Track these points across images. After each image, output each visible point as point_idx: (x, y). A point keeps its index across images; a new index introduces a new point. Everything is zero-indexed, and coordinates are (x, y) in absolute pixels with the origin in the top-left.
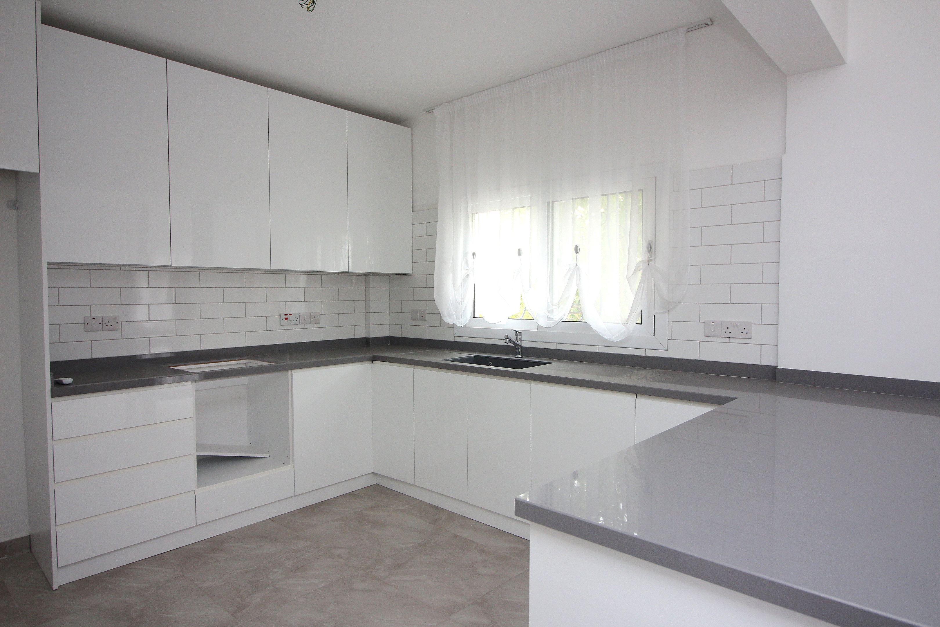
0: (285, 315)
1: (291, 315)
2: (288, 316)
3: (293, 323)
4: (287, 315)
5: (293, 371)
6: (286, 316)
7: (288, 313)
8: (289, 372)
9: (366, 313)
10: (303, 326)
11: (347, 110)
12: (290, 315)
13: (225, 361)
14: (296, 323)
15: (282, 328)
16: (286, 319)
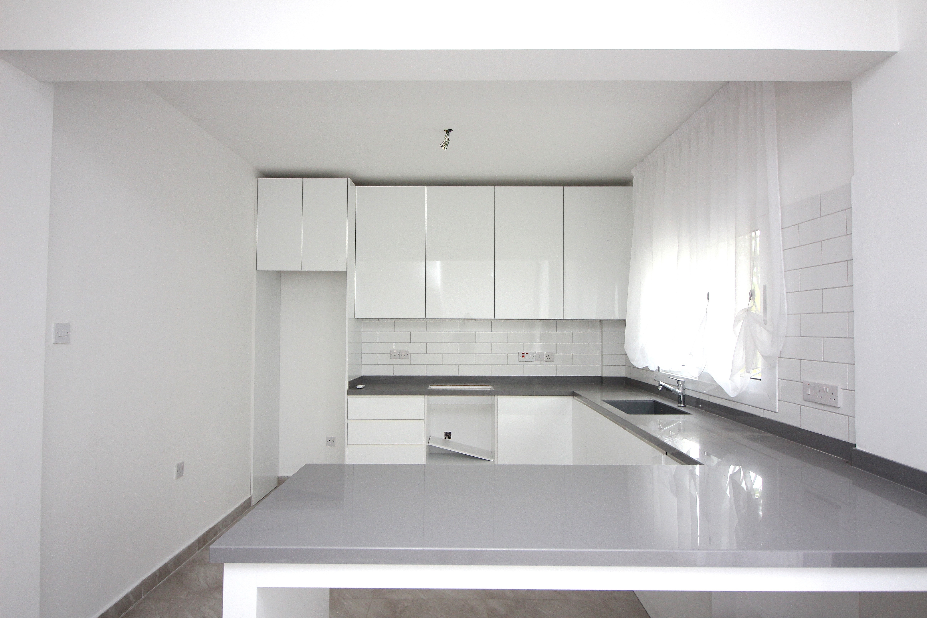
0: (522, 353)
1: (528, 353)
2: (525, 355)
3: (529, 360)
4: (524, 353)
5: (498, 397)
6: (523, 355)
7: (525, 352)
8: (496, 397)
9: (601, 354)
10: (538, 363)
11: (564, 186)
12: (526, 353)
13: (473, 385)
14: (531, 360)
15: (520, 363)
16: (523, 356)
